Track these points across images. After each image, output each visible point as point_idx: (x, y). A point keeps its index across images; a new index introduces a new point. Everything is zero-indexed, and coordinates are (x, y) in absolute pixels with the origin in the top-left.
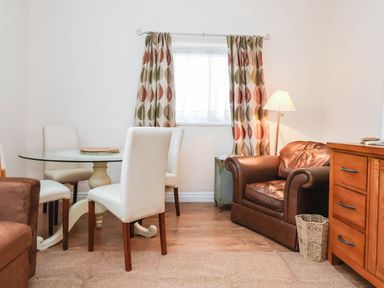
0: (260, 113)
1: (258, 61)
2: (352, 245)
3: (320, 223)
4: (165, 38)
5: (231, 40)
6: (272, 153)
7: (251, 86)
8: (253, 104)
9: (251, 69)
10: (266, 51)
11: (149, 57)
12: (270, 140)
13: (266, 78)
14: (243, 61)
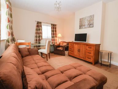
0: (56, 37)
1: (56, 29)
2: (72, 53)
3: (68, 52)
4: (41, 23)
5: (52, 24)
6: (57, 43)
7: (55, 32)
8: (55, 35)
9: (55, 30)
10: (57, 27)
11: (38, 26)
12: (57, 41)
13: (57, 31)
14: (53, 28)
